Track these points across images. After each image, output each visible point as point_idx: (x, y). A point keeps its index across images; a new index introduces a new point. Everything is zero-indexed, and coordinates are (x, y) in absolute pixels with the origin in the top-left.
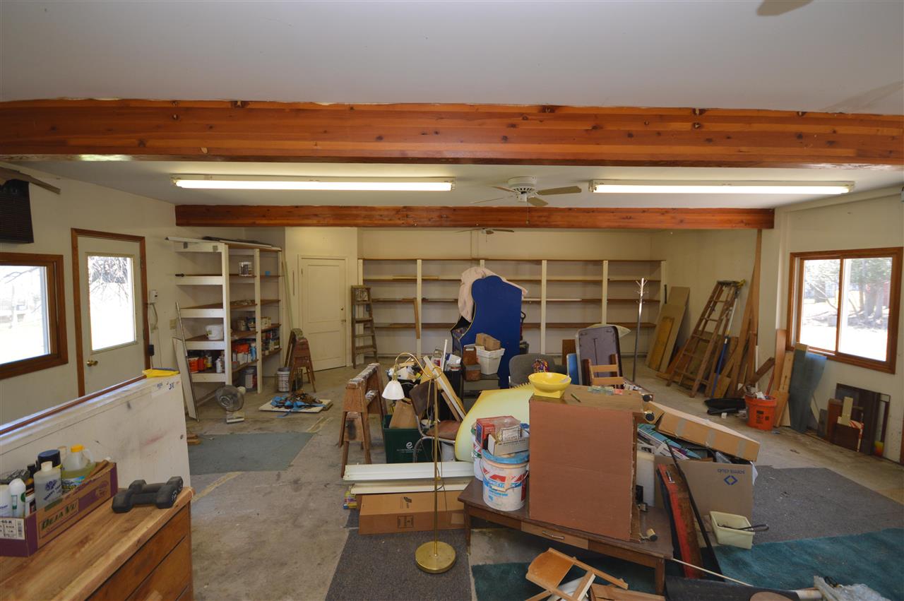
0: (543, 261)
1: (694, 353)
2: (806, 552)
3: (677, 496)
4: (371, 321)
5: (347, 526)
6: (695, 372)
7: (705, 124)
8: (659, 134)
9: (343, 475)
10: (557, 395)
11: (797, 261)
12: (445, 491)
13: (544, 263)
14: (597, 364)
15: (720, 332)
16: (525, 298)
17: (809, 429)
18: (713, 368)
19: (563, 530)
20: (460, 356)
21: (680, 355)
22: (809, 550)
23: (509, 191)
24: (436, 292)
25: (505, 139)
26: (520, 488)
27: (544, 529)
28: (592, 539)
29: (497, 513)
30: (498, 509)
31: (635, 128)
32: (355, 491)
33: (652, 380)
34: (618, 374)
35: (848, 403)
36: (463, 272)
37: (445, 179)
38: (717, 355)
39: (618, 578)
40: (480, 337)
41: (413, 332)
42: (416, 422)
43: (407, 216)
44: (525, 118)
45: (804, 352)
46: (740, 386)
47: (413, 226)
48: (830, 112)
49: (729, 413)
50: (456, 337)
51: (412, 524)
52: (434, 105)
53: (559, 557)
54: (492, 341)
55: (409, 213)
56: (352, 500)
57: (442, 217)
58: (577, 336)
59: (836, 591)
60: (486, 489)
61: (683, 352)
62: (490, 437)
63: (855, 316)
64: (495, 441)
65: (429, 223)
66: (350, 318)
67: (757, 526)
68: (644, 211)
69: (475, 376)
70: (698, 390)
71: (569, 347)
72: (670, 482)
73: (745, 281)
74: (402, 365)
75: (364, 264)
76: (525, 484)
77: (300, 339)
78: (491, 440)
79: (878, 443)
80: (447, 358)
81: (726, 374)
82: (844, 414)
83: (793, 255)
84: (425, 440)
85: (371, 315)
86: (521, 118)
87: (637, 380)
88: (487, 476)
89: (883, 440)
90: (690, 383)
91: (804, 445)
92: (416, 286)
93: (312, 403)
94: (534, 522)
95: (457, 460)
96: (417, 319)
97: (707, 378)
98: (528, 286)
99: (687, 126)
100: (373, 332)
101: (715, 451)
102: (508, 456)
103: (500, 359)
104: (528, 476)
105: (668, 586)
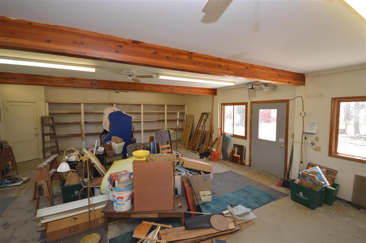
0: (142, 105)
1: (196, 138)
2: (226, 198)
3: (188, 189)
4: (55, 134)
5: (39, 240)
6: (196, 145)
7: (193, 58)
8: (178, 59)
9: (36, 215)
10: (144, 159)
11: (223, 106)
12: (94, 210)
13: (142, 106)
14: (162, 145)
15: (203, 130)
16: (133, 120)
17: (227, 159)
18: (201, 142)
19: (148, 212)
20: (104, 147)
21: (192, 139)
22: (227, 198)
23: (123, 75)
24: (92, 119)
25: (117, 52)
26: (130, 200)
27: (141, 214)
28: (159, 213)
29: (120, 213)
30: (120, 211)
31: (170, 55)
32: (43, 222)
33: (183, 149)
34: (170, 148)
35: (236, 149)
36: (104, 109)
37: (92, 67)
38: (202, 138)
39: (169, 225)
40: (113, 138)
41: (80, 138)
42: (80, 181)
43: (73, 82)
44: (126, 44)
45: (225, 135)
46: (209, 147)
47: (77, 87)
48: (227, 59)
49: (206, 157)
50: (102, 138)
51: (78, 229)
52: (80, 30)
53: (147, 224)
54: (119, 139)
55: (74, 81)
56: (42, 227)
57: (93, 84)
58: (154, 135)
59: (234, 209)
60: (115, 204)
61: (192, 138)
62: (116, 181)
63: (239, 123)
64: (118, 182)
65: (86, 86)
66: (41, 133)
67: (213, 193)
68: (178, 87)
69: (111, 155)
70: (197, 151)
71: (152, 139)
72: (186, 185)
73: (209, 113)
74: (72, 154)
75: (49, 105)
76: (132, 198)
77: (6, 146)
78: (116, 182)
79: (244, 161)
80: (97, 148)
81: (205, 144)
82: (235, 153)
83: (222, 104)
84: (85, 188)
85: (54, 131)
86: (124, 44)
87: (177, 149)
88: (115, 198)
89: (245, 160)
90: (194, 148)
91: (226, 164)
92: (81, 116)
93: (16, 180)
94: (136, 213)
95: (102, 194)
96: (82, 131)
97: (200, 146)
98: (135, 115)
99: (187, 57)
100: (56, 139)
101: (200, 171)
102: (124, 187)
103: (123, 147)
104: (133, 194)
105: (186, 222)
